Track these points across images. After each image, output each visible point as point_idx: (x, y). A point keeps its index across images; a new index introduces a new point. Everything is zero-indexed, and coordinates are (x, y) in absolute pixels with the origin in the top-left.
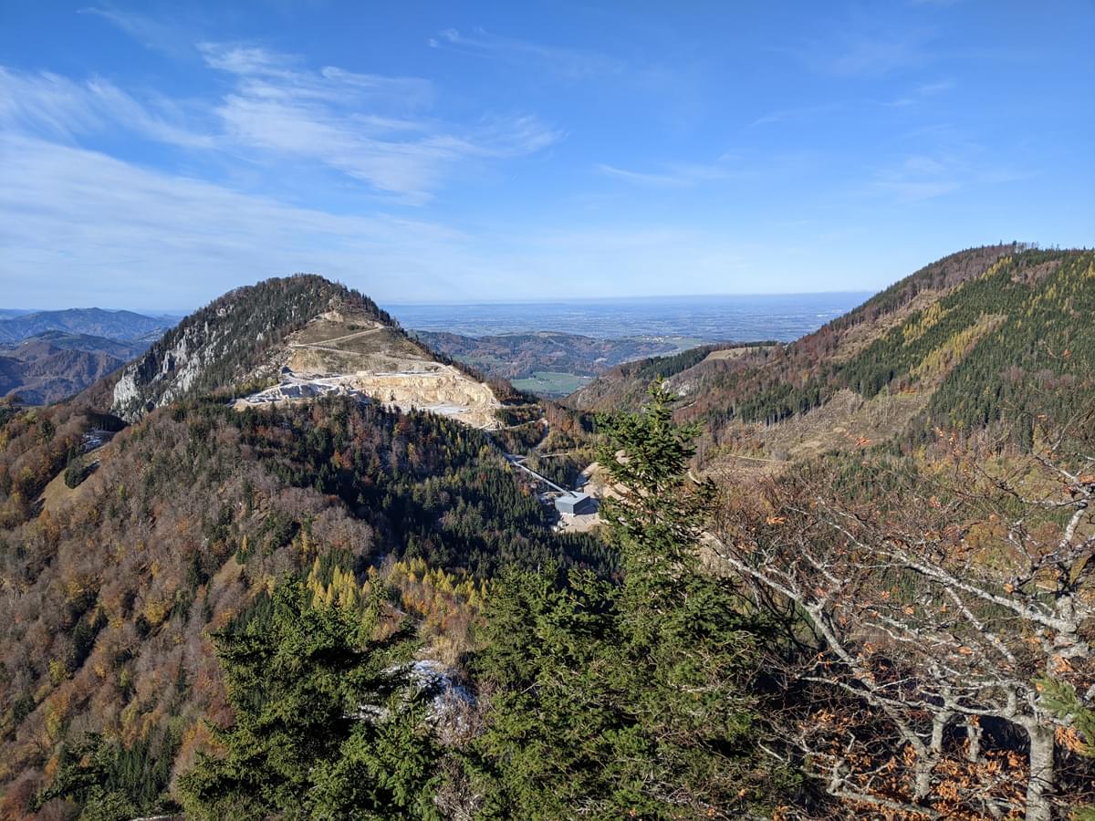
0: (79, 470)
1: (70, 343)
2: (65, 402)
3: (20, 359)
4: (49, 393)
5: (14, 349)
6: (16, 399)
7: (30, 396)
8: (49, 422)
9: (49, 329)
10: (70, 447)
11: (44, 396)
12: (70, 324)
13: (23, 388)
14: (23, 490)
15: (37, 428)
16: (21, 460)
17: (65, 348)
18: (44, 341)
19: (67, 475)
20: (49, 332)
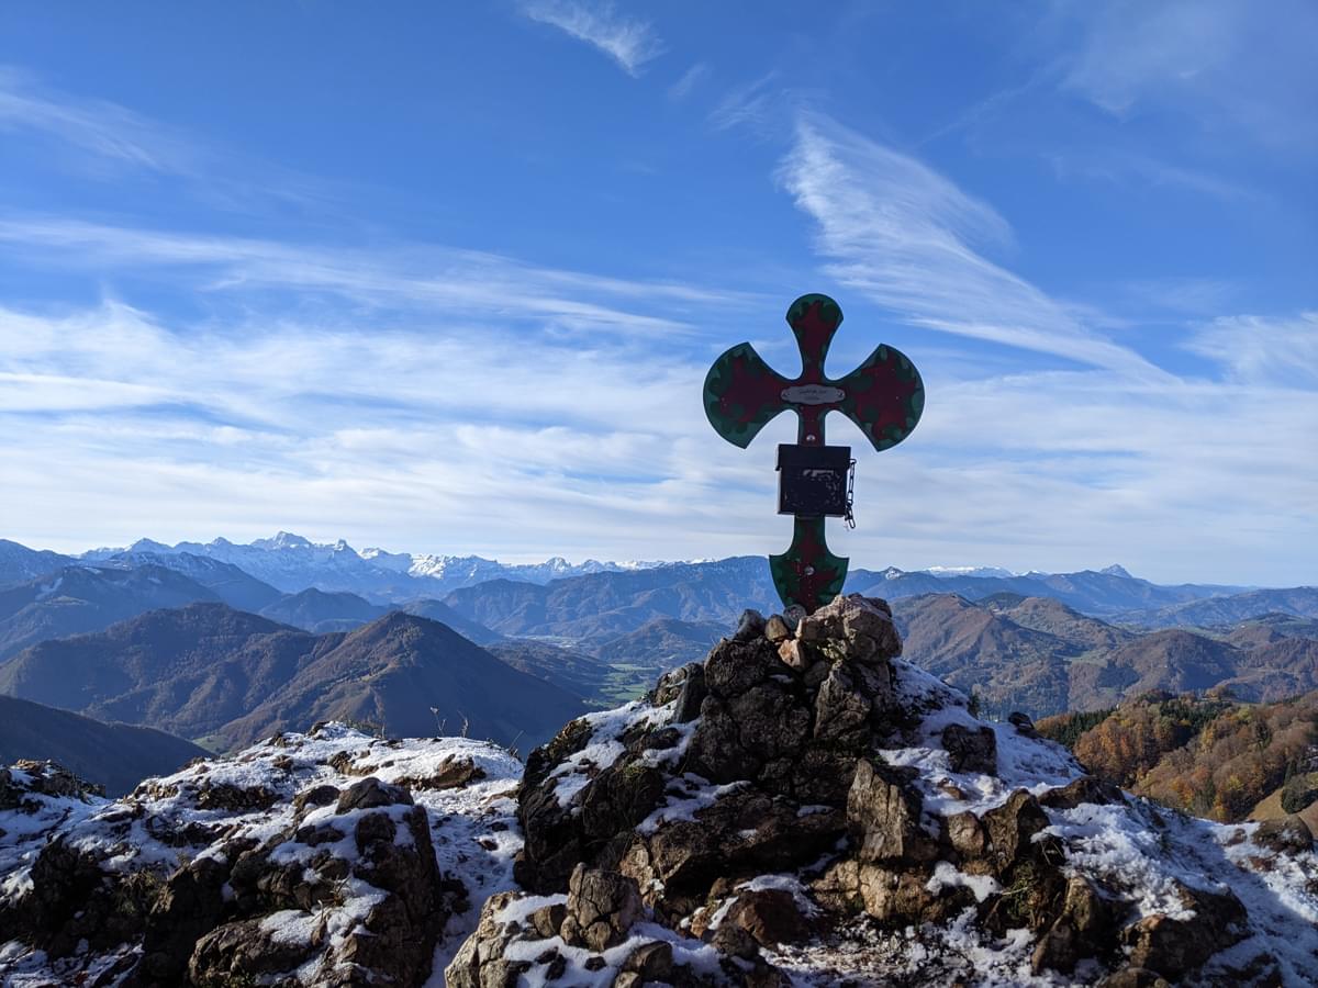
0: (1300, 793)
1: (1297, 629)
2: (1288, 702)
3: (1234, 645)
4: (1268, 689)
5: (1227, 632)
6: (1226, 693)
7: (1243, 690)
8: (1265, 724)
9: (1271, 611)
10: (1290, 760)
11: (1261, 693)
12: (1299, 606)
13: (1236, 680)
14: (1228, 804)
15: (1250, 730)
16: (1227, 766)
17: (1290, 635)
18: (1264, 625)
19: (1284, 796)
20: (1272, 615)
